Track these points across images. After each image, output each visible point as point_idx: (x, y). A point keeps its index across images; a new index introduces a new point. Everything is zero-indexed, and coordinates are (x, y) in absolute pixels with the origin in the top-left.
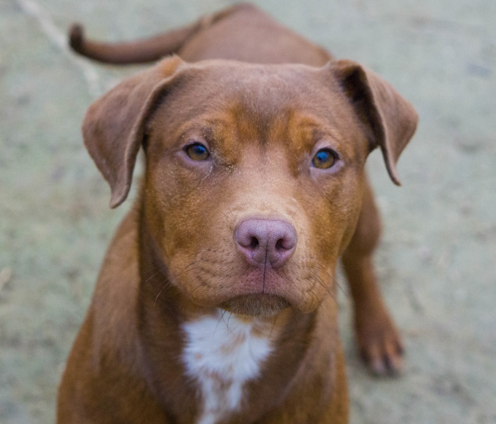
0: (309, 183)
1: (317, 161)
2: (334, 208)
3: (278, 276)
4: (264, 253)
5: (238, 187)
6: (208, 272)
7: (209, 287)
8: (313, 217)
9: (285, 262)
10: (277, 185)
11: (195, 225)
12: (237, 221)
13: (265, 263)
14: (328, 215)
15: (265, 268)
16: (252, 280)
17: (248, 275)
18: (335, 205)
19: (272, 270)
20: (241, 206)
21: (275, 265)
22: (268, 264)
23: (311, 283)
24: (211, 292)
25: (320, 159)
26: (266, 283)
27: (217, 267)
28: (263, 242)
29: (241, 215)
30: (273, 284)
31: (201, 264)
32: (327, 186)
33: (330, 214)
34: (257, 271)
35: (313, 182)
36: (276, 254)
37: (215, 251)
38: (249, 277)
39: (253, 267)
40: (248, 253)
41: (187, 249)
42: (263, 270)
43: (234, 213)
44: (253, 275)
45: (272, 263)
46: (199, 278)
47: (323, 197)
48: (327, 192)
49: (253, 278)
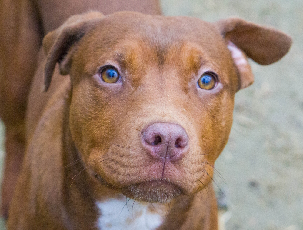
0: (196, 99)
1: (201, 84)
2: (216, 122)
3: (174, 168)
4: (165, 148)
5: (142, 100)
6: (117, 162)
7: (119, 174)
8: (201, 124)
9: (181, 157)
10: (172, 99)
11: (106, 130)
12: (144, 125)
13: (166, 157)
14: (211, 125)
15: (165, 161)
16: (154, 170)
17: (151, 166)
18: (217, 120)
19: (171, 163)
20: (145, 113)
21: (174, 158)
22: (168, 158)
23: (201, 174)
24: (120, 178)
25: (204, 81)
26: (165, 173)
27: (125, 160)
28: (165, 139)
29: (147, 120)
30: (171, 174)
31: (111, 156)
32: (211, 104)
33: (213, 125)
34: (158, 163)
35: (200, 99)
36: (175, 150)
37: (123, 147)
38: (152, 167)
39: (155, 160)
40: (152, 149)
41: (99, 147)
42: (163, 162)
43: (141, 119)
44: (155, 167)
45: (171, 157)
46: (110, 167)
47: (207, 111)
48: (211, 108)
49: (155, 168)
